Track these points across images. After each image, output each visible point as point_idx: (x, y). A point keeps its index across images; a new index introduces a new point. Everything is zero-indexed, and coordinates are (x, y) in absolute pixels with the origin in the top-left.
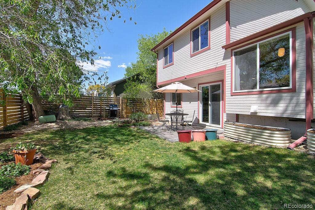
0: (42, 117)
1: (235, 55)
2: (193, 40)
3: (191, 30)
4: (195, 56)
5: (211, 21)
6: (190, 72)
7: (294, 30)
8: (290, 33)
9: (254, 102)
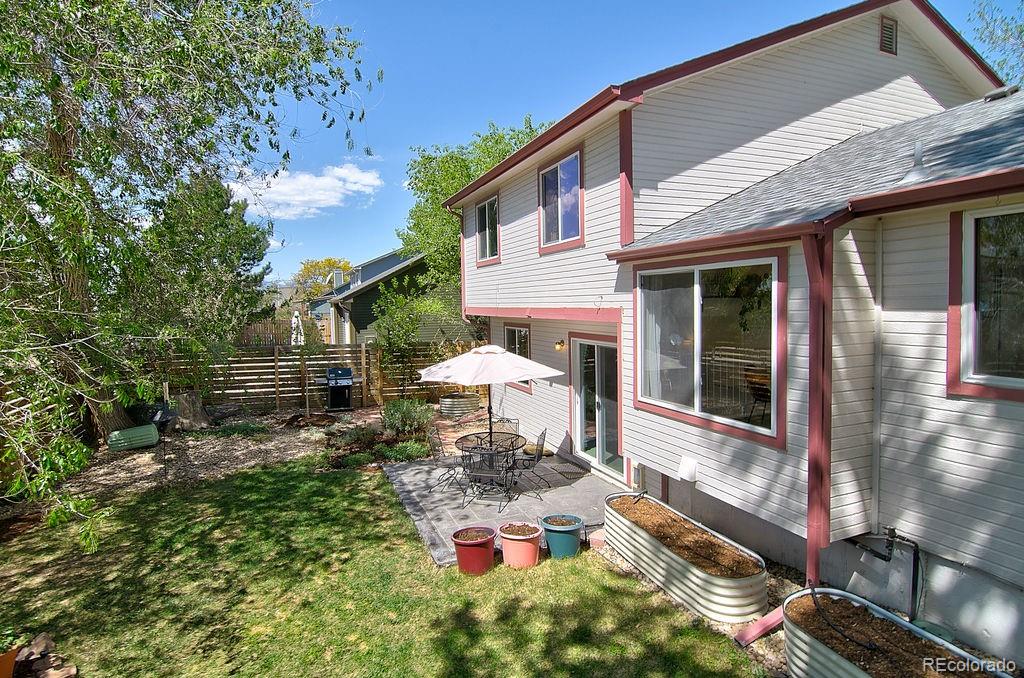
0: (116, 433)
1: (643, 286)
2: (544, 206)
3: (540, 169)
4: (549, 254)
5: (587, 157)
6: (537, 300)
7: (783, 256)
8: (773, 261)
9: (690, 447)
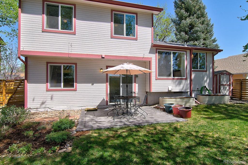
1: (158, 53)
2: (114, 23)
3: (112, 10)
4: (121, 39)
8: (185, 52)
9: (170, 84)
